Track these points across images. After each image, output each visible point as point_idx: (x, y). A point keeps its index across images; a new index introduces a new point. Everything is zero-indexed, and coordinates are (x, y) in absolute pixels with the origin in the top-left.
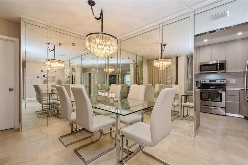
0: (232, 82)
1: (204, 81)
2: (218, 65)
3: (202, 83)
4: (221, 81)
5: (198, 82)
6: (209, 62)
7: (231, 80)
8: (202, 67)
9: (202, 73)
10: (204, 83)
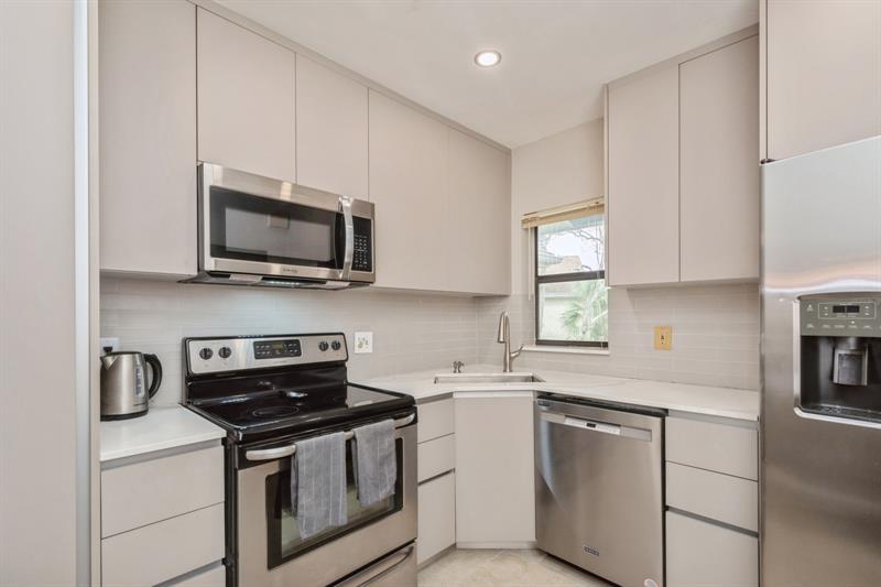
0: (360, 345)
2: (349, 228)
3: (200, 367)
4: (324, 347)
7: (358, 335)
9: (223, 275)
10: (214, 366)
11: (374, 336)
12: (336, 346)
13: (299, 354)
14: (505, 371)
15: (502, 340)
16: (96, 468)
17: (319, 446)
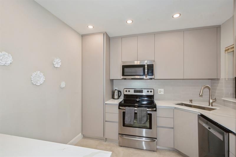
0: (160, 92)
1: (128, 90)
2: (146, 67)
3: (126, 93)
4: (148, 91)
5: (120, 91)
6: (134, 62)
7: (159, 89)
8: (125, 69)
9: (125, 79)
10: (128, 93)
11: (164, 90)
12: (151, 92)
13: (142, 93)
14: (209, 106)
15: (201, 94)
16: (105, 104)
17: (129, 109)
